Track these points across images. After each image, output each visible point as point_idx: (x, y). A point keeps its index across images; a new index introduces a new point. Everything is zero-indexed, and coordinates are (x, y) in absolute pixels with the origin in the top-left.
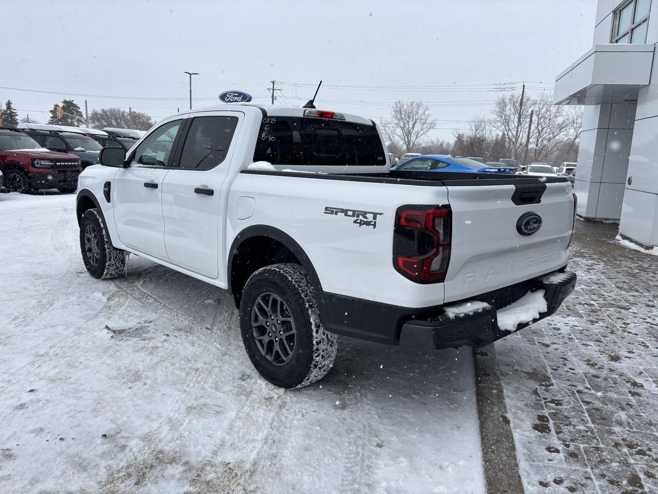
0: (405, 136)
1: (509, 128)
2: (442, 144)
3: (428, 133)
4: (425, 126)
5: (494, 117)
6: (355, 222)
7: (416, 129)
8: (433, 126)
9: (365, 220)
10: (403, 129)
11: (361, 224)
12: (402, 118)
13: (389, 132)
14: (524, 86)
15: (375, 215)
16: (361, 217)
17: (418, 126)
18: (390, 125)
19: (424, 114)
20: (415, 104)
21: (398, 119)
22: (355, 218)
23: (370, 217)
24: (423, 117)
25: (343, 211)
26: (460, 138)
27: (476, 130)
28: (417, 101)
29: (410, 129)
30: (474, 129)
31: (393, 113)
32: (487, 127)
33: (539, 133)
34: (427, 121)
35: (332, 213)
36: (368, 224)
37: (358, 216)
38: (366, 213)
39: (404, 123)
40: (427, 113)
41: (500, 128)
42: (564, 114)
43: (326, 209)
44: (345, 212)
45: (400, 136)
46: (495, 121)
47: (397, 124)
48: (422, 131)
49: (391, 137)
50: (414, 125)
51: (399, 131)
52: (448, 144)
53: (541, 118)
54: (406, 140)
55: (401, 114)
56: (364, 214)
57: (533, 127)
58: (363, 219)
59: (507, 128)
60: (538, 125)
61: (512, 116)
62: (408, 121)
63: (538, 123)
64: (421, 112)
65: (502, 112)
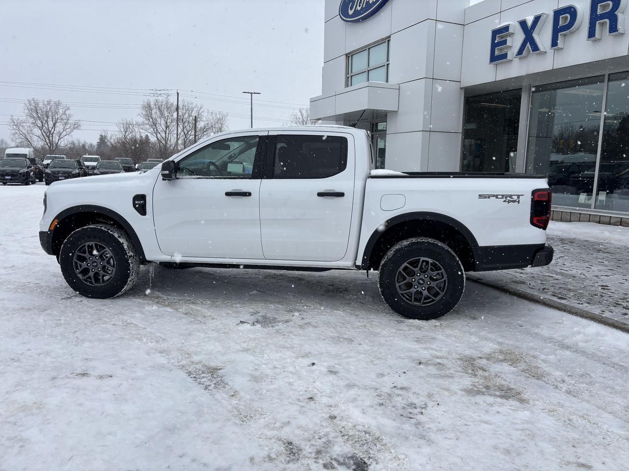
0: (46, 137)
1: (157, 130)
2: (84, 146)
3: (72, 133)
4: (68, 127)
5: (141, 120)
6: (504, 201)
7: (57, 129)
8: (76, 126)
9: (512, 200)
10: (41, 128)
11: (509, 202)
12: (39, 117)
13: (25, 132)
14: (178, 93)
15: (518, 196)
16: (508, 198)
17: (59, 127)
18: (24, 124)
19: (64, 113)
20: (52, 102)
21: (34, 117)
22: (504, 199)
23: (515, 198)
24: (64, 117)
25: (494, 196)
26: (103, 139)
27: (126, 132)
28: (56, 100)
29: (50, 129)
30: (123, 131)
31: (27, 111)
32: (136, 130)
33: (186, 135)
34: (69, 122)
35: (485, 198)
36: (514, 201)
37: (506, 198)
38: (512, 195)
39: (42, 123)
40: (67, 112)
41: (149, 131)
42: (204, 119)
43: (480, 195)
44: (496, 196)
45: (39, 137)
46: (143, 124)
47: (33, 123)
48: (64, 132)
49: (29, 138)
50: (54, 125)
51: (37, 131)
52: (91, 145)
53: (185, 122)
54: (47, 141)
55: (37, 113)
56: (511, 196)
57: (180, 130)
58: (510, 199)
59: (155, 130)
60: (183, 128)
61: (159, 120)
62: (47, 121)
63: (183, 127)
64: (61, 111)
65: (149, 116)
